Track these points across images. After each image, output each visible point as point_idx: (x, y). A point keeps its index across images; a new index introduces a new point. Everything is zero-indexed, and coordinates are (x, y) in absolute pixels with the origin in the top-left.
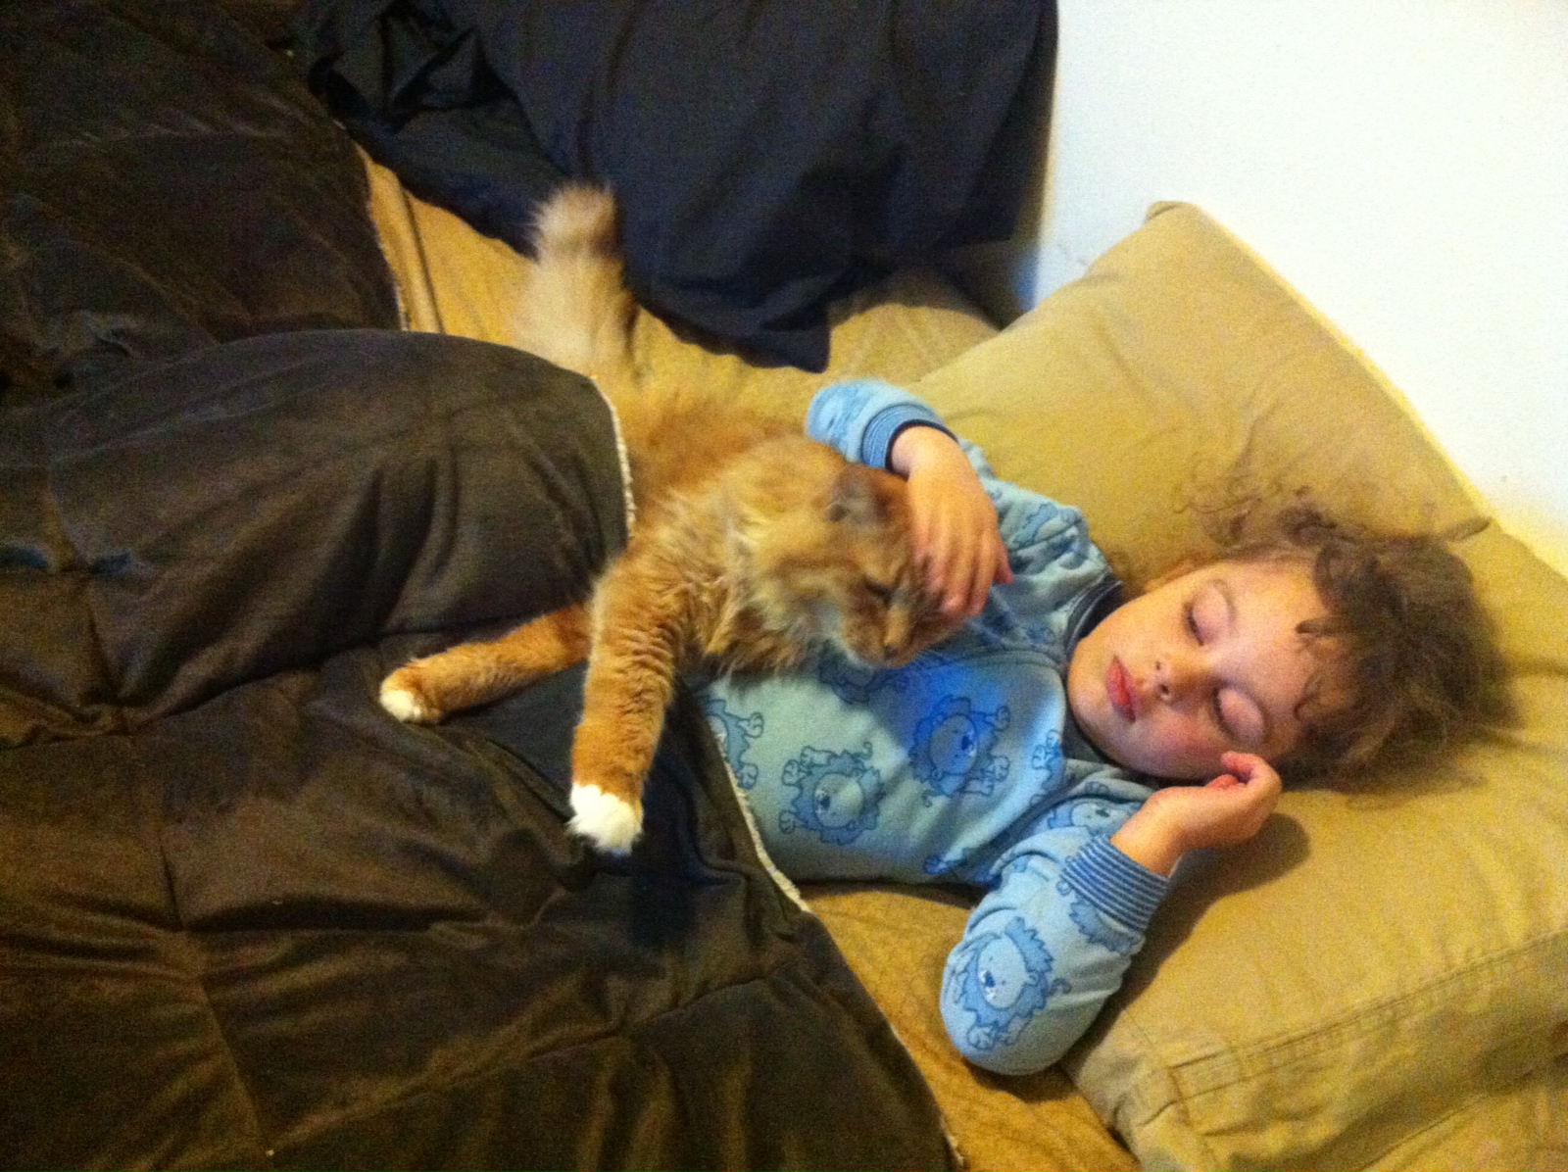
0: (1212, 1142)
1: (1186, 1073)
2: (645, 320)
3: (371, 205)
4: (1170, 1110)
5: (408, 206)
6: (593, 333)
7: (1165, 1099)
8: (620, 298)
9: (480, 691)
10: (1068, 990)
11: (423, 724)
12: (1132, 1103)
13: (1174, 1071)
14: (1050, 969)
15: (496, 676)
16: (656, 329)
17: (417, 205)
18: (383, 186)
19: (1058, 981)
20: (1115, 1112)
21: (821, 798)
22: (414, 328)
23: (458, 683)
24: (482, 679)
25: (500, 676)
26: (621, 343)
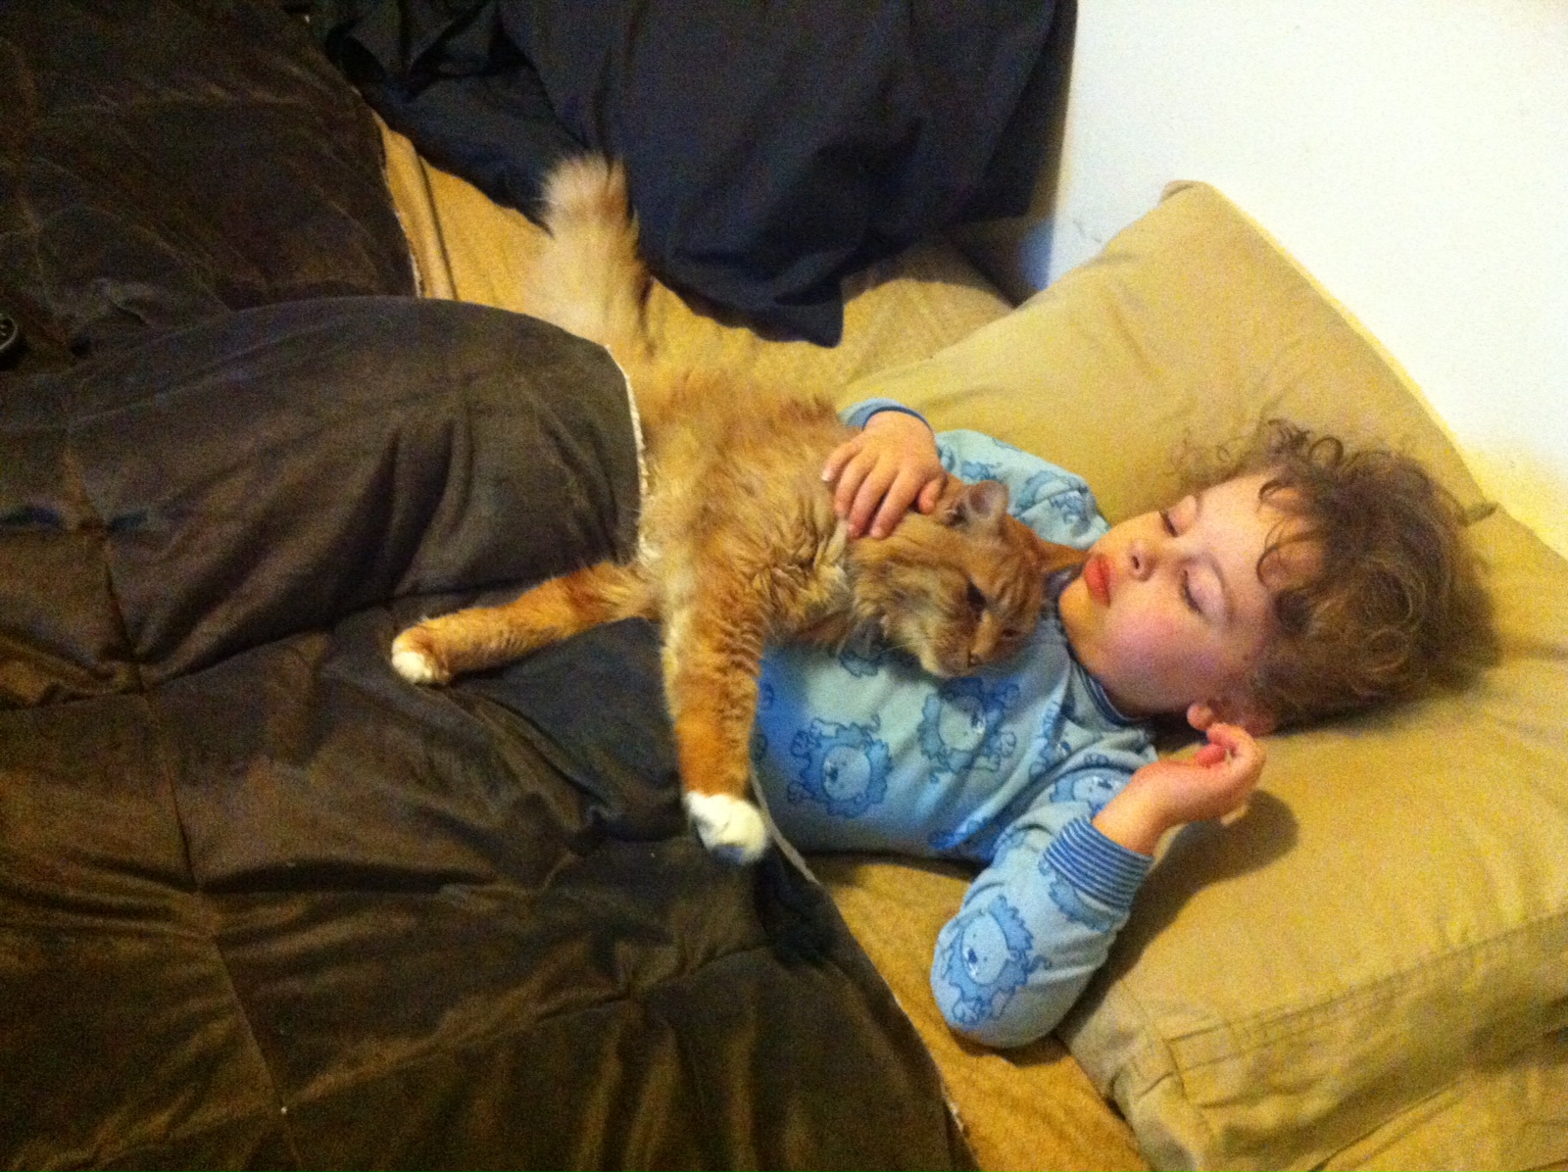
0: (1208, 1114)
1: (1182, 1045)
2: (659, 292)
3: (388, 173)
4: (1166, 1083)
5: (424, 173)
6: (607, 305)
7: (1162, 1071)
8: (634, 269)
9: (490, 655)
10: (1049, 966)
11: (435, 685)
12: (1129, 1075)
13: (1170, 1043)
14: (1030, 948)
15: (508, 640)
16: (667, 301)
17: (434, 174)
18: (399, 153)
19: (1040, 959)
20: (1112, 1083)
21: (829, 770)
22: (428, 295)
23: (469, 648)
24: (493, 645)
25: (512, 640)
26: (634, 316)
